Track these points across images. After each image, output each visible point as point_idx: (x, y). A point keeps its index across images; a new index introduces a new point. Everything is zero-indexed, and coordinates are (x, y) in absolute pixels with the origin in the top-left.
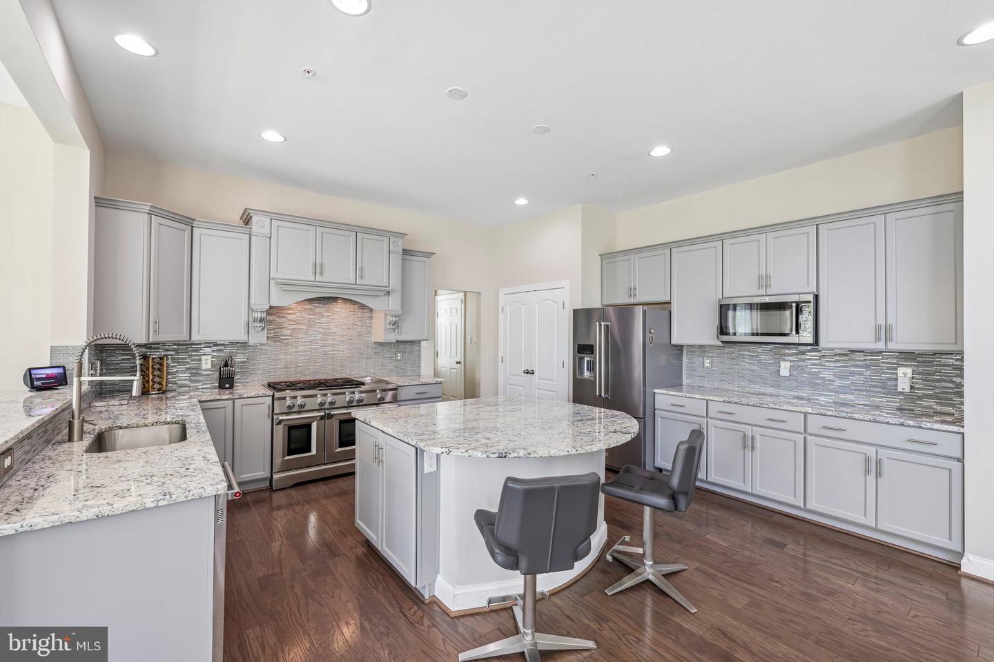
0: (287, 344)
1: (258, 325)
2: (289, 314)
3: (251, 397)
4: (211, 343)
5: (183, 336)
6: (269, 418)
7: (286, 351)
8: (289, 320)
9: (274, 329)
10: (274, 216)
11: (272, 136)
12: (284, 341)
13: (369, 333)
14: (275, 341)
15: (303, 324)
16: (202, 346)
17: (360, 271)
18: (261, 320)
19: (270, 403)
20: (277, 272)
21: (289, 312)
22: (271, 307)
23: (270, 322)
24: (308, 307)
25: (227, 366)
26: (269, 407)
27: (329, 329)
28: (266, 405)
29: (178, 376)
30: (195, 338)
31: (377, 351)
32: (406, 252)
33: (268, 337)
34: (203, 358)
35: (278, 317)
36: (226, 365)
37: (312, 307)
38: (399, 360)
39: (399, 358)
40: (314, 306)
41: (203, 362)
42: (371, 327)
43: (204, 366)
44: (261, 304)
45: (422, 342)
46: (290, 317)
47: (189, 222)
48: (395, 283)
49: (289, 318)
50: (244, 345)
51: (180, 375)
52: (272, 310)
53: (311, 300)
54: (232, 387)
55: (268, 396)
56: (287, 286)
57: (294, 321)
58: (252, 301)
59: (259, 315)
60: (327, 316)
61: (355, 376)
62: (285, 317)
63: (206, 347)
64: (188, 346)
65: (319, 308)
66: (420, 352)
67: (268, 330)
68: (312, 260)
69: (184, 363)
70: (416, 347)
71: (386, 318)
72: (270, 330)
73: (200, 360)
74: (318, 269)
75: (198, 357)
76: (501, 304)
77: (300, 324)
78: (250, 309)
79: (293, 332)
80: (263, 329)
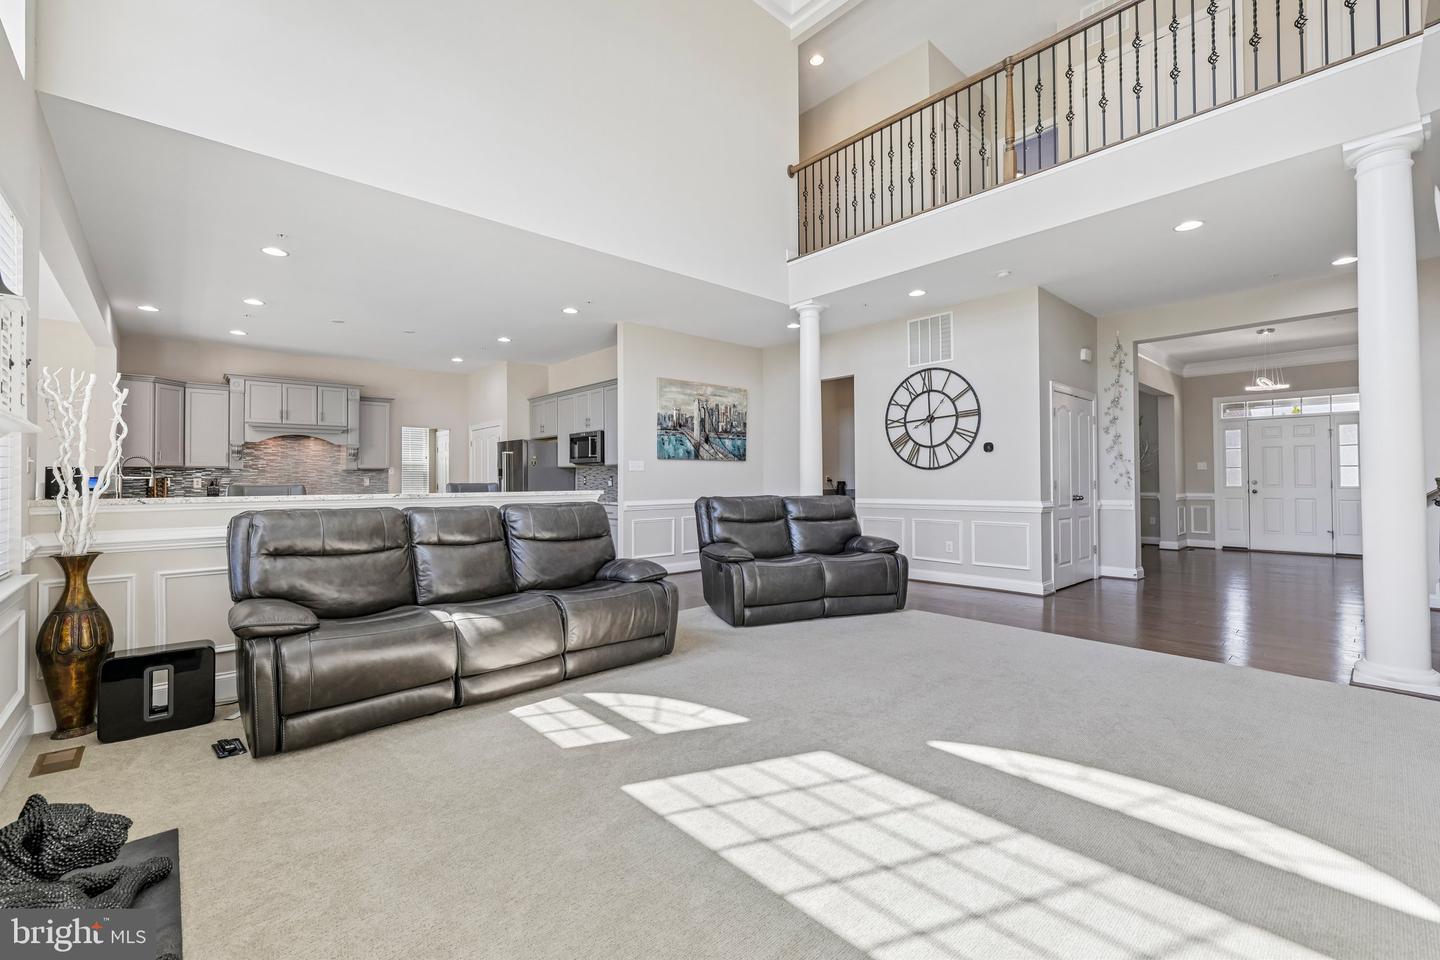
0: (264, 471)
1: (237, 456)
2: (264, 448)
4: (201, 469)
5: (180, 464)
8: (266, 453)
9: (249, 459)
10: (247, 377)
12: (262, 469)
13: (337, 463)
14: (253, 469)
15: (278, 455)
16: (194, 471)
18: (239, 452)
20: (250, 417)
21: (264, 446)
22: (246, 443)
23: (246, 453)
24: (283, 443)
29: (175, 493)
30: (188, 464)
31: (345, 478)
32: (363, 399)
34: (195, 480)
35: (254, 450)
36: (212, 484)
37: (285, 443)
39: (367, 484)
40: (287, 442)
41: (195, 483)
42: (337, 458)
43: (195, 486)
44: (238, 441)
45: (389, 471)
47: (183, 385)
48: (353, 423)
49: (265, 451)
50: (227, 470)
51: (177, 492)
52: (246, 445)
53: (284, 437)
56: (258, 427)
57: (269, 453)
58: (231, 440)
59: (237, 449)
60: (301, 450)
62: (261, 450)
63: (197, 472)
64: (181, 470)
65: (290, 444)
66: (387, 479)
67: (244, 459)
68: (279, 409)
69: (181, 484)
70: (383, 475)
71: (348, 451)
72: (246, 459)
73: (193, 481)
74: (284, 415)
76: (471, 439)
77: (275, 455)
78: (229, 445)
79: (269, 462)
80: (240, 459)
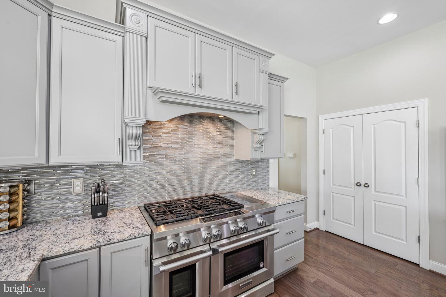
0: (162, 164)
1: (134, 144)
2: (164, 133)
3: (124, 240)
6: (146, 266)
7: (161, 170)
8: (164, 140)
9: (150, 148)
10: (150, 12)
12: (160, 160)
13: (232, 151)
14: (151, 161)
15: (177, 143)
16: (73, 168)
17: (235, 87)
18: (137, 138)
19: (148, 245)
20: (155, 80)
21: (164, 131)
22: (148, 122)
23: (146, 141)
25: (99, 192)
26: (146, 250)
28: (143, 248)
29: (43, 205)
30: (55, 160)
31: (238, 168)
33: (144, 157)
34: (75, 181)
35: (154, 136)
36: (97, 191)
37: (185, 127)
38: (255, 175)
39: (254, 173)
40: (187, 125)
41: (74, 186)
42: (233, 145)
44: (136, 118)
45: (270, 159)
46: (164, 136)
49: (164, 138)
50: (120, 166)
51: (45, 203)
52: (149, 125)
54: (105, 215)
55: (146, 236)
57: (169, 140)
58: (126, 114)
59: (134, 132)
61: (222, 192)
62: (160, 136)
65: (191, 128)
66: (268, 167)
67: (144, 149)
68: (192, 70)
69: (51, 189)
70: (265, 164)
71: (253, 137)
72: (146, 149)
73: (70, 184)
74: (197, 80)
75: (68, 181)
77: (174, 143)
78: (124, 124)
79: (168, 151)
80: (138, 149)
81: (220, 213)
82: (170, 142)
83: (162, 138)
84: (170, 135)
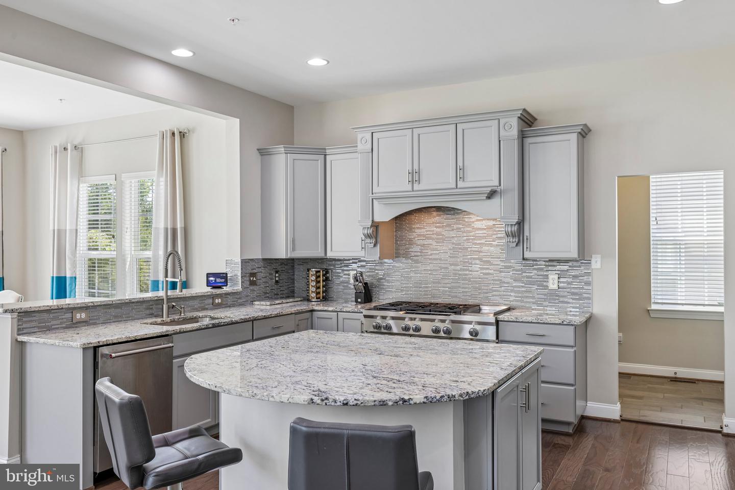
0: (417, 262)
3: (349, 312)
4: (357, 259)
5: (319, 253)
7: (416, 269)
8: (419, 235)
10: (373, 129)
11: (317, 62)
16: (351, 262)
17: (460, 172)
27: (459, 244)
29: (335, 289)
30: (330, 254)
46: (419, 232)
47: (323, 152)
51: (336, 287)
57: (424, 236)
60: (457, 229)
62: (414, 232)
63: (353, 263)
68: (408, 168)
69: (339, 277)
70: (582, 269)
73: (349, 275)
74: (415, 176)
79: (423, 248)
80: (375, 245)
81: (430, 312)
82: (425, 238)
83: (416, 234)
84: (425, 230)
